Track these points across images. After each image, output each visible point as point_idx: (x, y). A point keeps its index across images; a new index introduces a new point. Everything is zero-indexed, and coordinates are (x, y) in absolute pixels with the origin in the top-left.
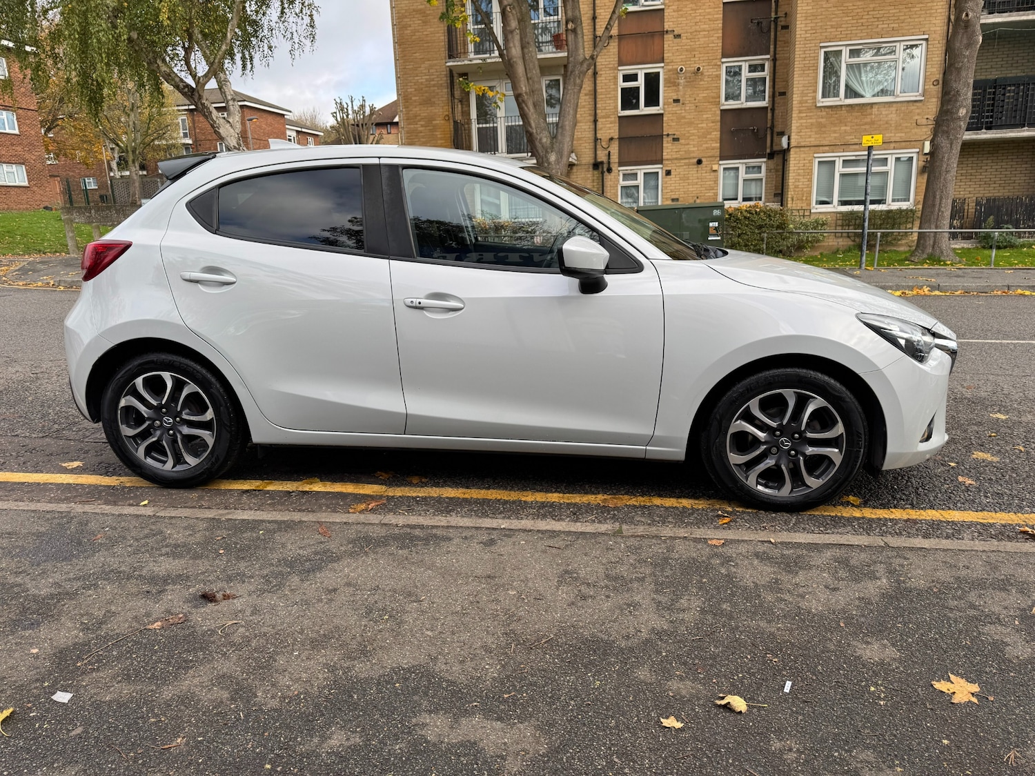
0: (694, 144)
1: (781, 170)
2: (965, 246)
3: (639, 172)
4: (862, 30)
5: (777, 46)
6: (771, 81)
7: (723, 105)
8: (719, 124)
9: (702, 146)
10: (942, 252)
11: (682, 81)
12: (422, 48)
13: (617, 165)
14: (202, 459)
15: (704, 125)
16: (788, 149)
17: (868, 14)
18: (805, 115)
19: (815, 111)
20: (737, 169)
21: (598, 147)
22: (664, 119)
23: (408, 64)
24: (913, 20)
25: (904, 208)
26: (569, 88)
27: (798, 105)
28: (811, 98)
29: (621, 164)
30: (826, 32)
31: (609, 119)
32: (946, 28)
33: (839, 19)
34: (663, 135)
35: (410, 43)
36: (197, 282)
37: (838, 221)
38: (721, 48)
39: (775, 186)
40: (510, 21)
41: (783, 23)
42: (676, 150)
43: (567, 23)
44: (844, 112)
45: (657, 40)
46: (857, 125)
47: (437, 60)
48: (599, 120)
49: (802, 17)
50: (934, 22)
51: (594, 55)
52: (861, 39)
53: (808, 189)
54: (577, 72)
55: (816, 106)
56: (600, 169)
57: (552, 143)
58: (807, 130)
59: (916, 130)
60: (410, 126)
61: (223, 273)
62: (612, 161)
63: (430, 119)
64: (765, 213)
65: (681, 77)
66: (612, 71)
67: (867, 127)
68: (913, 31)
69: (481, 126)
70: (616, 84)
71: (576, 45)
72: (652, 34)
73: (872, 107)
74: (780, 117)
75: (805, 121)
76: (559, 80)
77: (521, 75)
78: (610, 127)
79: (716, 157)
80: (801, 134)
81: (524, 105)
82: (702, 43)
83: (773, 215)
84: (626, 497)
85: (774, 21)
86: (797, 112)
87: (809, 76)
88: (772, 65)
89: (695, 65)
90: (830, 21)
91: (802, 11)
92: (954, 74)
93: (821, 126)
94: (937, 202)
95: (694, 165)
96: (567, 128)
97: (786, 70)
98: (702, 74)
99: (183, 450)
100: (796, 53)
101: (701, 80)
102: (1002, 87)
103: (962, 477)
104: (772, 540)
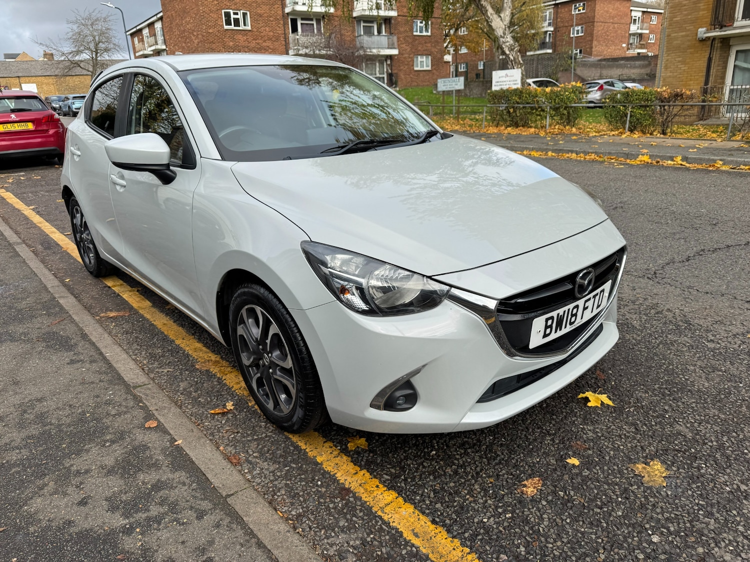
36: (73, 154)
84: (224, 364)
103: (539, 481)
104: (180, 442)
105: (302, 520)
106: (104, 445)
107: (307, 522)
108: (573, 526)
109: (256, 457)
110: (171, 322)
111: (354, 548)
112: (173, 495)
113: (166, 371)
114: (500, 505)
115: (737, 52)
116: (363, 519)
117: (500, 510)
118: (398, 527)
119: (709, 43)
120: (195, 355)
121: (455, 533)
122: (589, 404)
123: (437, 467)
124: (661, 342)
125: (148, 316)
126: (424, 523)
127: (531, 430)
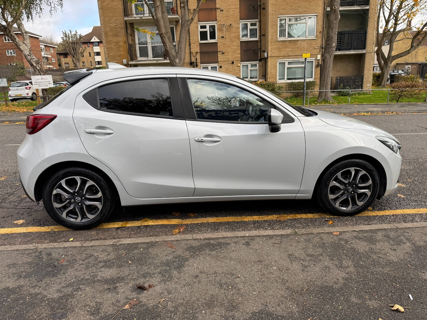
0: (230, 55)
1: (265, 66)
2: (333, 95)
3: (209, 66)
4: (293, 11)
5: (261, 16)
6: (259, 30)
7: (241, 39)
8: (240, 47)
9: (233, 56)
10: (328, 98)
11: (224, 29)
12: (112, 11)
13: (200, 63)
14: (96, 216)
15: (234, 48)
16: (267, 58)
17: (295, 5)
18: (273, 44)
19: (277, 42)
20: (248, 65)
21: (191, 56)
22: (218, 45)
23: (106, 18)
24: (311, 8)
25: (311, 81)
26: (183, 31)
27: (270, 40)
28: (275, 37)
29: (201, 63)
30: (280, 11)
31: (196, 44)
32: (323, 11)
33: (285, 6)
34: (218, 52)
35: (106, 9)
36: (93, 133)
37: (287, 86)
38: (239, 16)
39: (262, 72)
40: (157, 2)
41: (263, 7)
42: (223, 58)
43: (181, 4)
44: (288, 43)
45: (214, 11)
46: (293, 48)
47: (119, 17)
48: (192, 44)
49: (271, 5)
50: (319, 9)
51: (193, 18)
52: (293, 15)
53: (276, 74)
54: (186, 25)
55: (277, 40)
56: (193, 65)
57: (177, 55)
58: (274, 50)
59: (314, 51)
60: (108, 46)
61: (106, 129)
62: (198, 62)
63: (117, 43)
64: (267, 85)
65: (224, 27)
66: (196, 24)
67: (296, 49)
68: (312, 12)
69: (139, 46)
70: (197, 29)
71: (185, 13)
72: (211, 9)
73: (298, 41)
74: (263, 44)
75: (273, 46)
76: (173, 27)
77: (162, 25)
78: (196, 48)
79: (239, 61)
80: (272, 52)
81: (164, 38)
82: (232, 13)
83: (270, 85)
84: (285, 215)
85: (259, 6)
86: (270, 43)
87: (274, 29)
88: (259, 24)
89: (229, 23)
90: (281, 6)
91: (270, 3)
92: (331, 30)
93: (279, 48)
94: (326, 79)
95: (231, 64)
96: (183, 48)
97: (265, 26)
98: (232, 26)
99: (86, 212)
100: (269, 19)
101: (232, 29)
102: (344, 35)
104: (356, 230)
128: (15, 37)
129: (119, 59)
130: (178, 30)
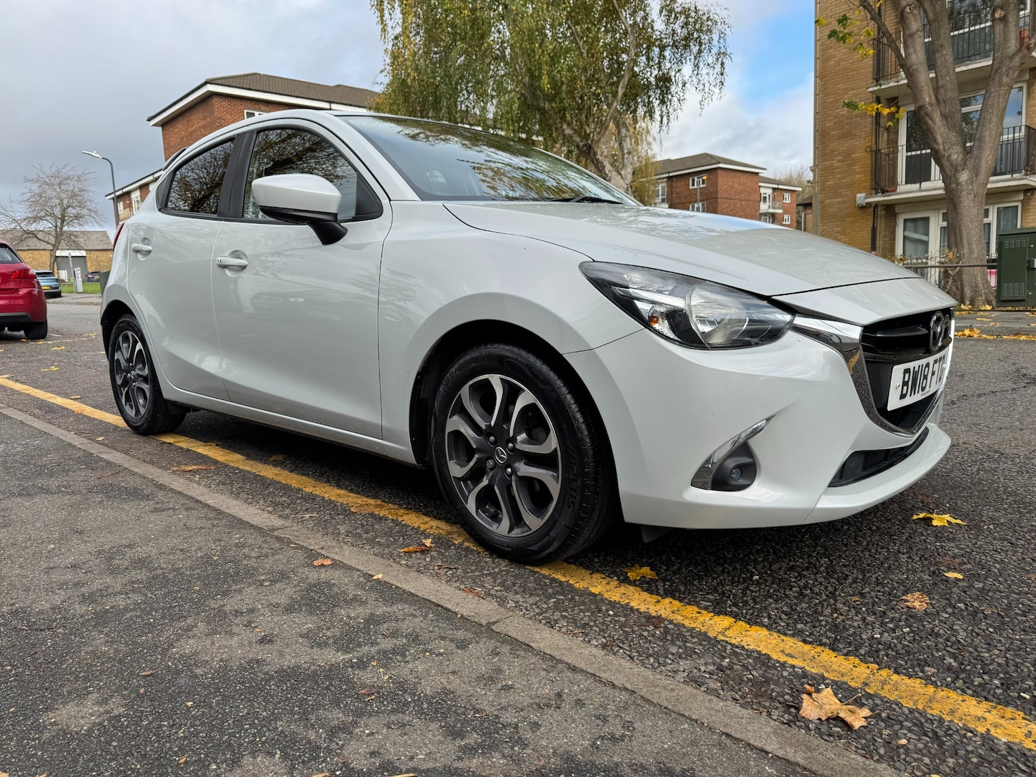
12: (846, 77)
14: (145, 411)
23: (829, 97)
26: (992, 90)
35: (833, 75)
36: (138, 252)
40: (910, 23)
54: (1004, 69)
57: (965, 160)
63: (849, 153)
69: (909, 154)
71: (1005, 37)
81: (927, 119)
96: (987, 139)
103: (922, 595)
104: (380, 576)
105: (613, 650)
106: (262, 585)
107: (621, 651)
108: (1001, 634)
109: (501, 591)
110: (286, 472)
111: (710, 674)
112: (406, 626)
113: (308, 516)
114: (887, 620)
115: (905, 221)
116: (701, 645)
117: (891, 626)
118: (758, 649)
119: (871, 210)
120: (341, 500)
121: (845, 651)
122: (935, 523)
123: (771, 591)
124: (979, 469)
125: (247, 468)
126: (792, 644)
127: (873, 551)
128: (605, 163)
129: (849, 192)
130: (1034, 95)
